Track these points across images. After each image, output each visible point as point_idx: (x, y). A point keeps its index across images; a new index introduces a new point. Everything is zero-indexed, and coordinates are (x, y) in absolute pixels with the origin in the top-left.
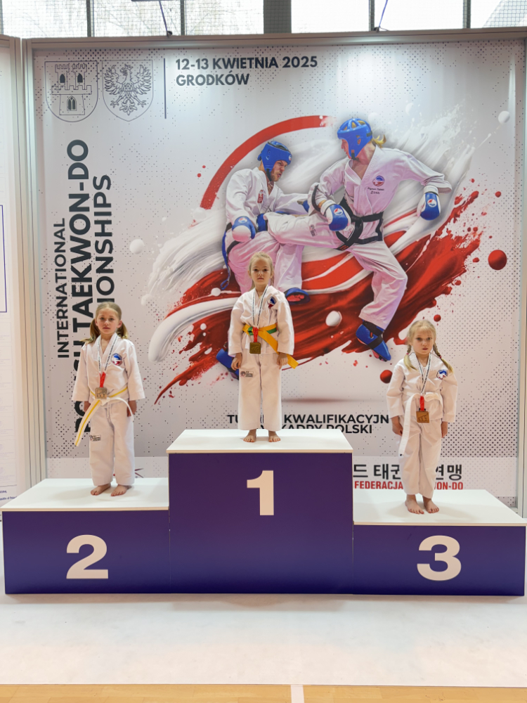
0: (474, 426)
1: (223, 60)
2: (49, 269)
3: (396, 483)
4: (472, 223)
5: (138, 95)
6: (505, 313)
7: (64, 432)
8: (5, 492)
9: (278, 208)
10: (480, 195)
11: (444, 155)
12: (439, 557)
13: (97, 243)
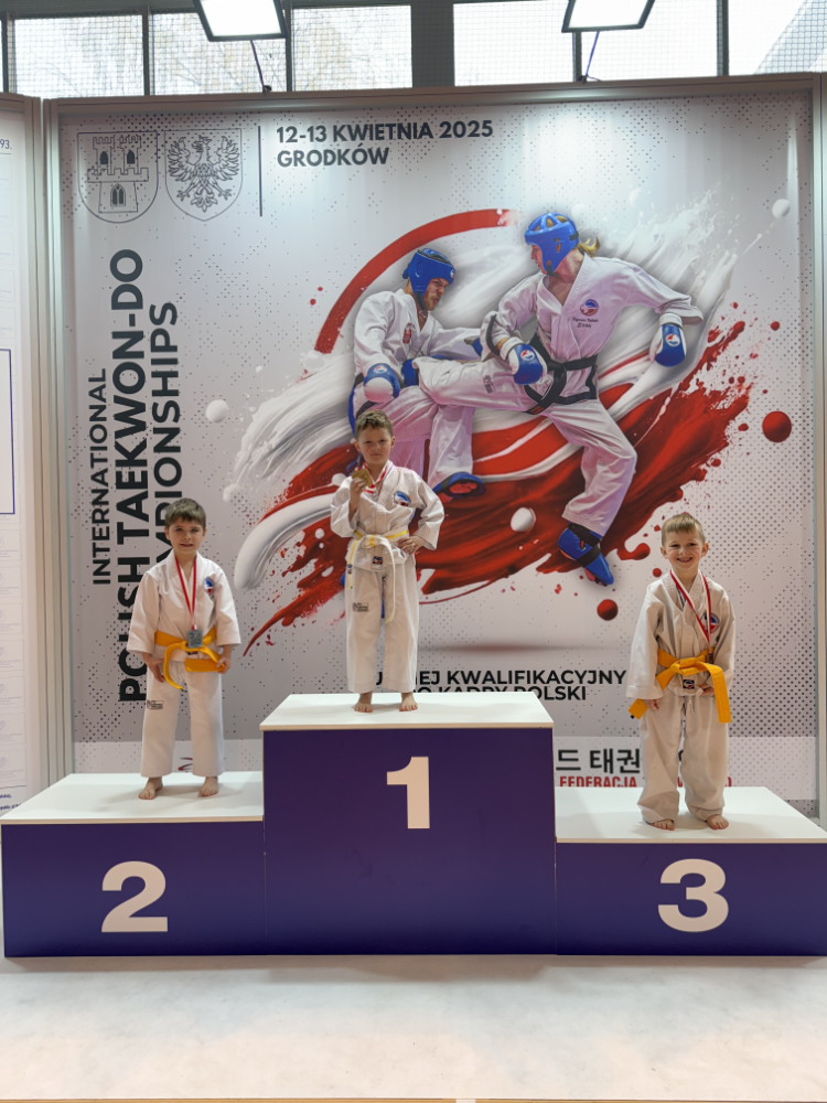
0: (746, 687)
1: (349, 127)
2: (81, 447)
3: (626, 779)
4: (736, 370)
5: (219, 181)
6: (790, 510)
7: (101, 701)
8: (8, 796)
9: (435, 350)
10: (746, 327)
11: (689, 267)
12: (692, 893)
13: (155, 405)
